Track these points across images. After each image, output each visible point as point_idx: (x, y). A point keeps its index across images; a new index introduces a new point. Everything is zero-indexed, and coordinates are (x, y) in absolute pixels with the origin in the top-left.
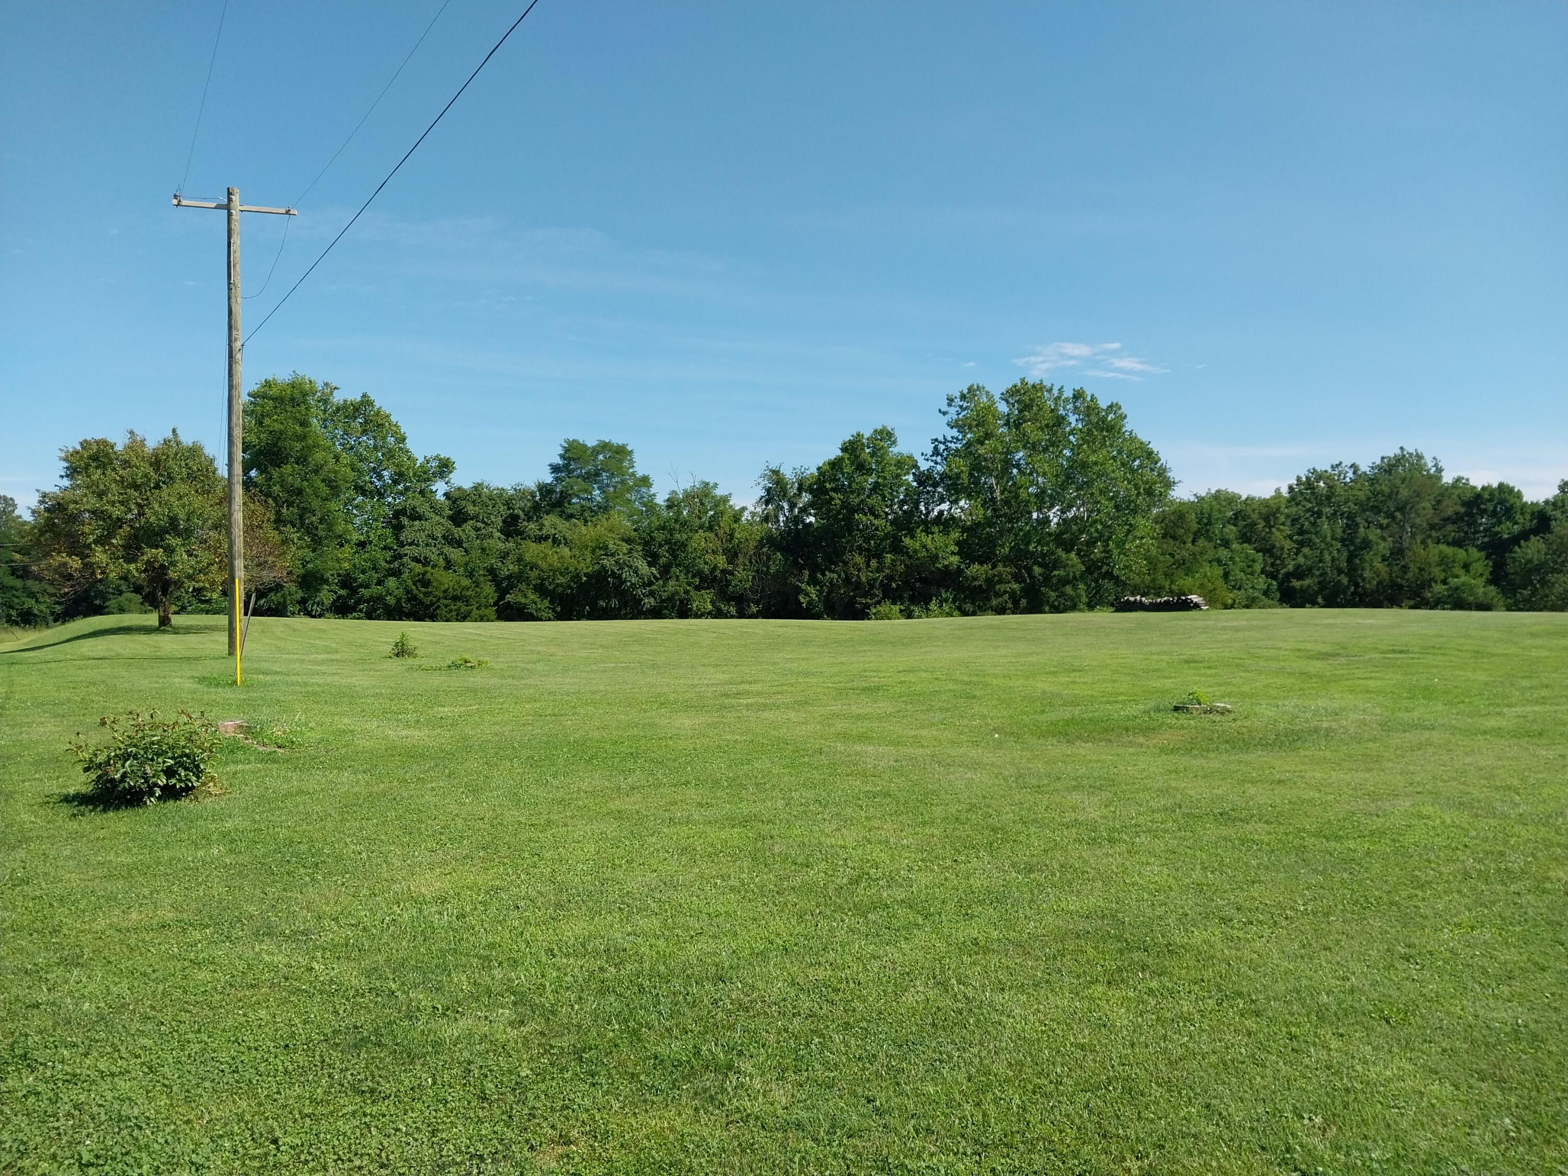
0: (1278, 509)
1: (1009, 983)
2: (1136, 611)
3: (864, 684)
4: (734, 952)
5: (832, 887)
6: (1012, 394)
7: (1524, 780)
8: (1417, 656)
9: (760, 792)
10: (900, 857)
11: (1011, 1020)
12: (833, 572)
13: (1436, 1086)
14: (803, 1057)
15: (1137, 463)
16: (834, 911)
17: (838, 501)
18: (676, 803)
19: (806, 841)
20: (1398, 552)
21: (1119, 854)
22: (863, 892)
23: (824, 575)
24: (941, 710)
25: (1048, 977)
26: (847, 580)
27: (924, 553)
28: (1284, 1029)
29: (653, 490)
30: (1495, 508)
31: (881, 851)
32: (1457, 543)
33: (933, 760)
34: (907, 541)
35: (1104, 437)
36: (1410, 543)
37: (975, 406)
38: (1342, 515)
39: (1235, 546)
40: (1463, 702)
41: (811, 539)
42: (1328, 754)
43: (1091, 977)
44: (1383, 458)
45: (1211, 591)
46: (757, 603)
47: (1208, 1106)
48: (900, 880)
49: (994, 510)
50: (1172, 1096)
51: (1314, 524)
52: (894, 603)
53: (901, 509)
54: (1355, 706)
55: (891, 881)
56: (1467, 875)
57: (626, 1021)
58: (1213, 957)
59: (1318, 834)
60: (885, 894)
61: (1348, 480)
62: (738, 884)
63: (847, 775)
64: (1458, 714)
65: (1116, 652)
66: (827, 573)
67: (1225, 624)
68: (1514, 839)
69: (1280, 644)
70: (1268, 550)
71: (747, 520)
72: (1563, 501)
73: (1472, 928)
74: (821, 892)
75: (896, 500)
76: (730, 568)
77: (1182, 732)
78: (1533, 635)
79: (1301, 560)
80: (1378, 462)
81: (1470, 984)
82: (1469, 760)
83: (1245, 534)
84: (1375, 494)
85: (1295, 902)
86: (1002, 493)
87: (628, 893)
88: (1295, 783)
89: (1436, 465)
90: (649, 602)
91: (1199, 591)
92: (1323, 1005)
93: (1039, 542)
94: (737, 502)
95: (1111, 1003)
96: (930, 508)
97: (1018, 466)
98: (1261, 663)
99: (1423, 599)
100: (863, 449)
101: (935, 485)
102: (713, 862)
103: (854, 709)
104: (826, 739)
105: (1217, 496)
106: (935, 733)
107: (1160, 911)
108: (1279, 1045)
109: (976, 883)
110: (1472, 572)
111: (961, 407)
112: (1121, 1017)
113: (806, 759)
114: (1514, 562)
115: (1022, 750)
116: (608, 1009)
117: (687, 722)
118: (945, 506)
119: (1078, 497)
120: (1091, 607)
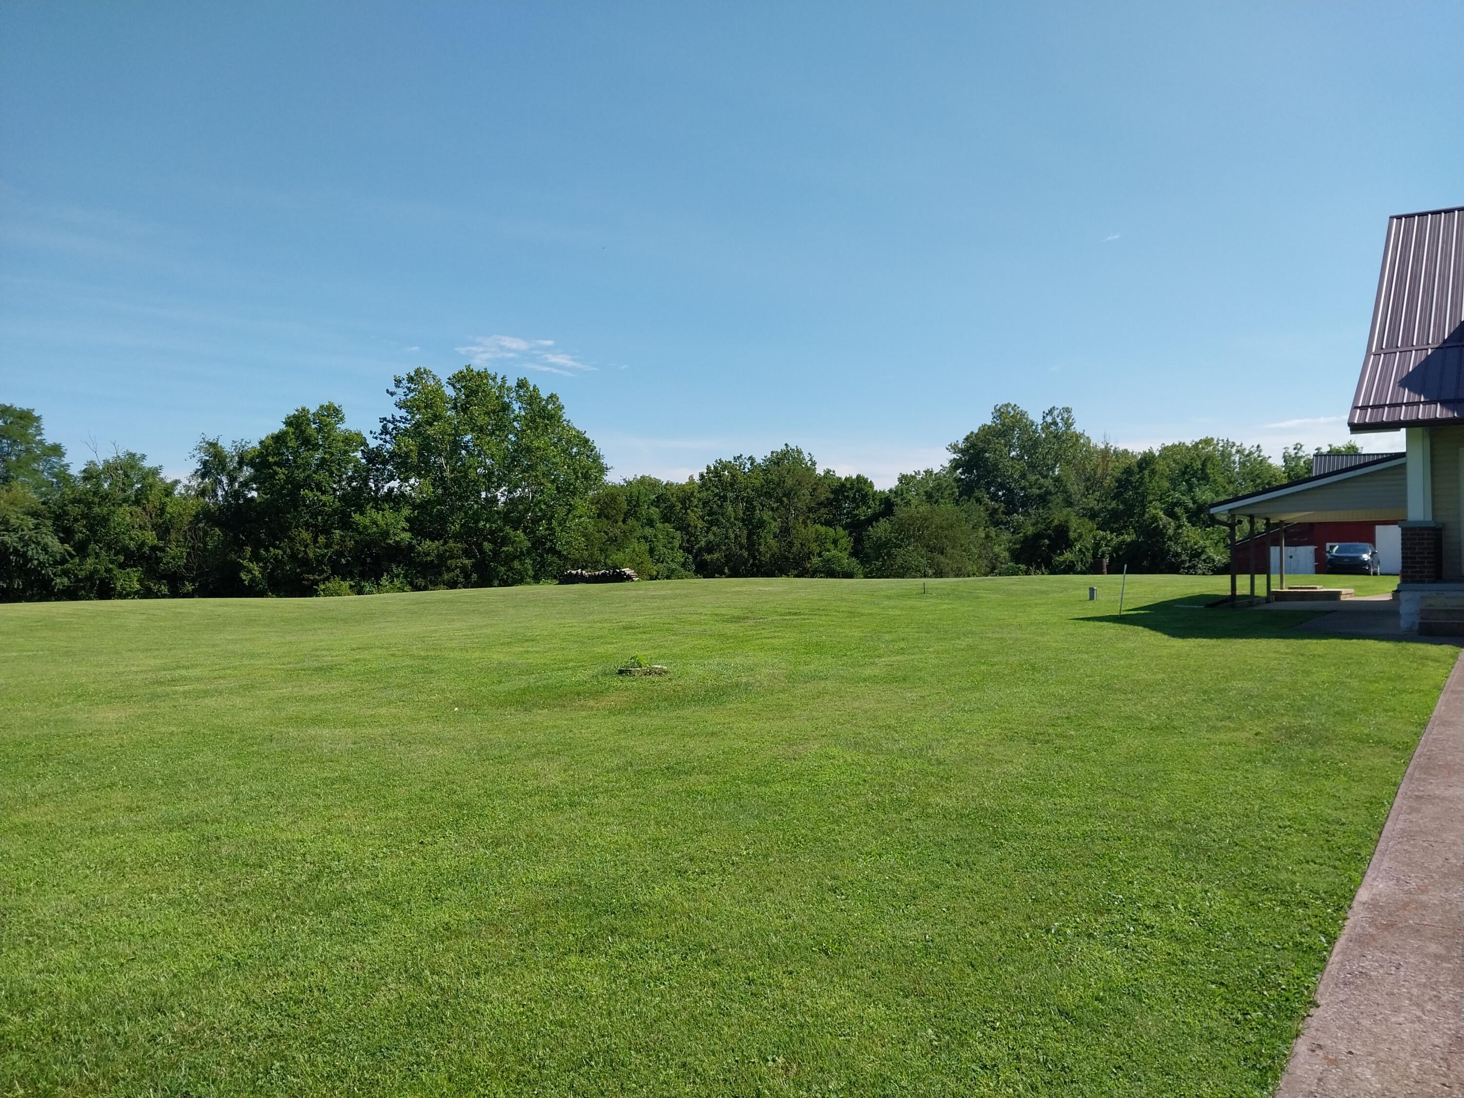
0: (692, 494)
1: (484, 967)
2: (578, 583)
3: (316, 664)
4: (175, 976)
5: (289, 885)
6: (459, 379)
7: (899, 719)
8: (806, 617)
9: (202, 788)
10: (364, 845)
11: (489, 1006)
12: (278, 548)
13: (872, 1010)
14: (262, 1087)
15: (575, 450)
16: (294, 913)
17: (282, 476)
18: (99, 810)
19: (258, 838)
20: (785, 531)
21: (581, 818)
22: (324, 888)
23: (267, 550)
24: (399, 686)
25: (521, 954)
26: (293, 556)
27: (375, 529)
28: (742, 975)
29: (66, 460)
30: (855, 494)
31: (343, 841)
32: (828, 523)
33: (393, 739)
34: (356, 517)
35: (546, 425)
36: (794, 524)
37: (423, 389)
38: (742, 499)
39: (659, 525)
40: (846, 655)
41: (253, 514)
42: (749, 706)
43: (564, 948)
44: (772, 452)
45: (639, 564)
46: (193, 581)
47: (684, 1065)
48: (365, 870)
49: (445, 489)
50: (650, 1061)
51: (721, 507)
52: (344, 579)
53: (350, 486)
54: (765, 662)
55: (356, 872)
56: (869, 808)
57: (34, 1082)
58: (674, 912)
59: (750, 781)
60: (349, 887)
61: (747, 470)
62: (178, 896)
63: (302, 762)
64: (843, 665)
65: (563, 621)
66: (271, 549)
67: (654, 593)
68: (900, 771)
69: (700, 610)
70: (683, 527)
71: (180, 494)
72: (902, 490)
73: (880, 855)
74: (278, 894)
75: (344, 476)
76: (161, 544)
77: (626, 694)
78: (889, 598)
79: (711, 537)
80: (769, 456)
81: (885, 907)
82: (856, 704)
83: (665, 515)
84: (768, 482)
85: (739, 847)
86: (452, 472)
87: (38, 922)
88: (726, 734)
89: (811, 460)
90: (61, 582)
91: (629, 564)
92: (773, 946)
93: (487, 520)
94: (168, 475)
95: (585, 972)
96: (380, 485)
97: (466, 448)
98: (687, 627)
99: (804, 568)
100: (309, 425)
101: (385, 462)
102: (146, 873)
103: (307, 691)
104: (276, 725)
105: (643, 481)
106: (393, 710)
107: (622, 871)
108: (740, 992)
109: (444, 864)
110: (840, 547)
111: (409, 388)
112: (596, 985)
113: (255, 748)
114: (869, 539)
115: (482, 722)
116: (8, 1071)
117: (112, 716)
118: (395, 484)
119: (523, 479)
120: (537, 579)
